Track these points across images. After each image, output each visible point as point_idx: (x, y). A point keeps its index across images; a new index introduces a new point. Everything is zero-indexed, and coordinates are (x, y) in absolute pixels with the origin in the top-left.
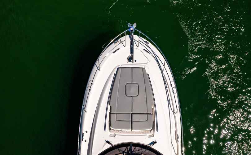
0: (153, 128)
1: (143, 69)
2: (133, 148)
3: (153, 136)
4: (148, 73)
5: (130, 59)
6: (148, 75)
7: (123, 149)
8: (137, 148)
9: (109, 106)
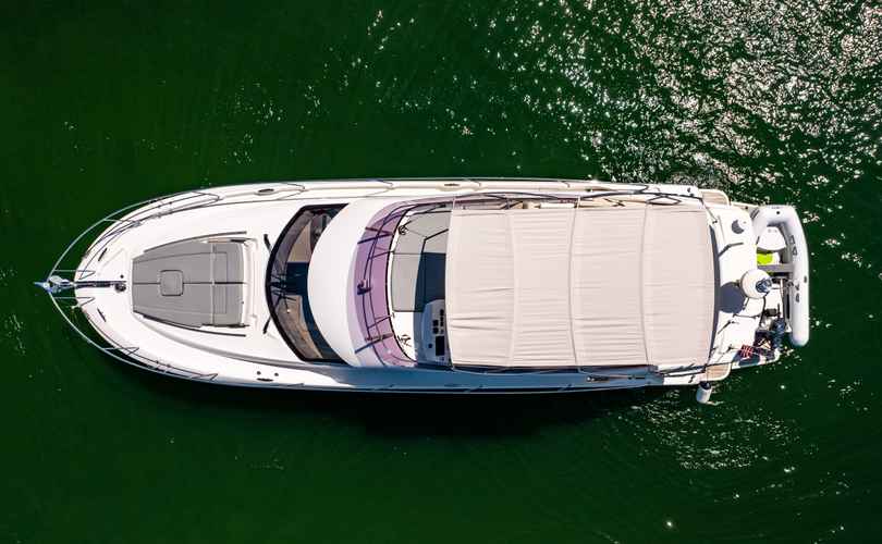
0: (242, 241)
1: (136, 261)
2: (273, 280)
3: (254, 240)
4: (142, 253)
5: (120, 287)
6: (146, 251)
7: (275, 298)
8: (274, 272)
9: (203, 328)
